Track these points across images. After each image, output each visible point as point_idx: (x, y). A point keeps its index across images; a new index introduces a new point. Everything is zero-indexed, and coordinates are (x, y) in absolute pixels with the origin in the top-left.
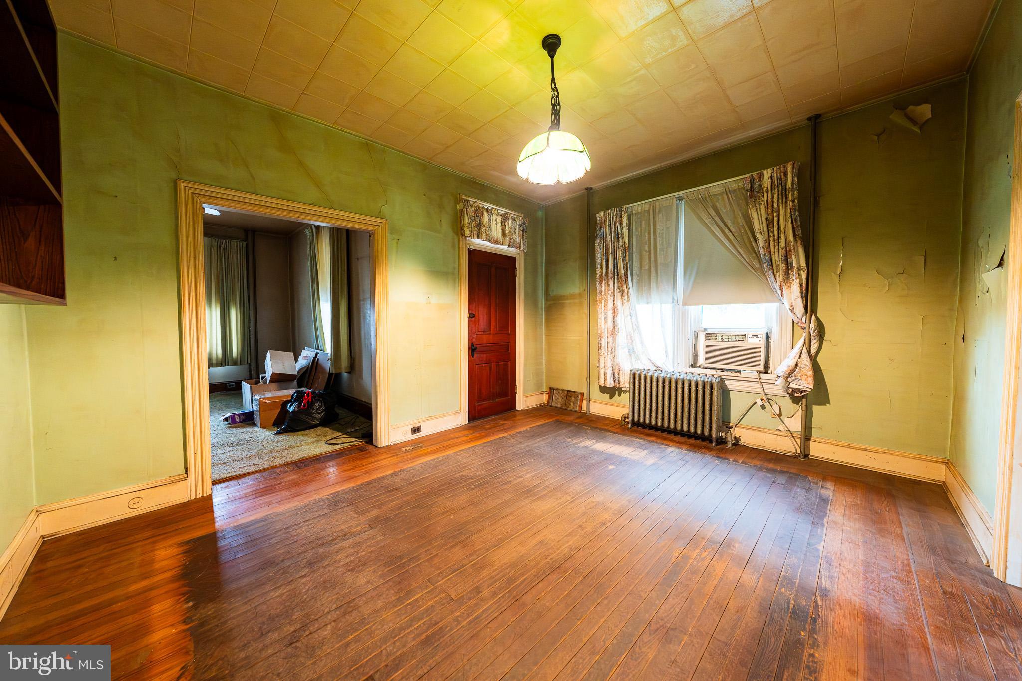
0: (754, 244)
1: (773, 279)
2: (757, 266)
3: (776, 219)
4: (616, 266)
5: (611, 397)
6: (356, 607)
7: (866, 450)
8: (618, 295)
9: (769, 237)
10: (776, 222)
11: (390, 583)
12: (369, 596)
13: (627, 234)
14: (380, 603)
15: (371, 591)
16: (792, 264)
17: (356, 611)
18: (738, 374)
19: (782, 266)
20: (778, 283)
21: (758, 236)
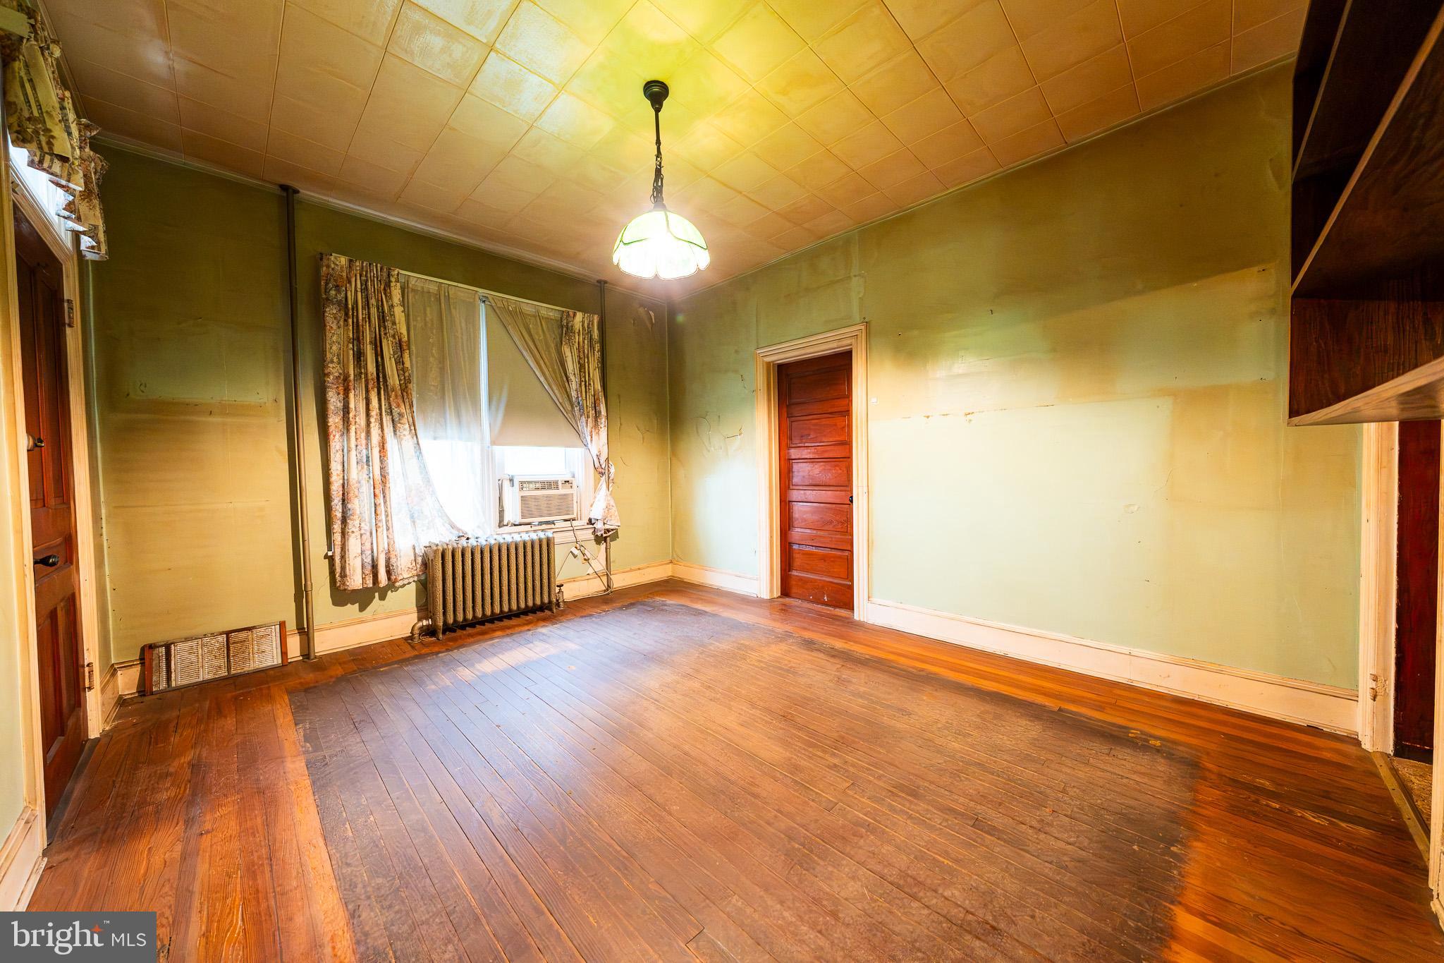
0: (566, 384)
1: (584, 424)
2: (569, 408)
3: (586, 364)
4: (380, 367)
5: (362, 609)
6: (904, 874)
7: (639, 569)
8: (387, 420)
9: (581, 381)
10: (587, 367)
11: (848, 849)
12: (878, 868)
13: (403, 319)
14: (886, 849)
15: (868, 867)
16: (600, 412)
17: (909, 872)
18: (553, 526)
19: (592, 413)
20: (589, 429)
21: (572, 377)
